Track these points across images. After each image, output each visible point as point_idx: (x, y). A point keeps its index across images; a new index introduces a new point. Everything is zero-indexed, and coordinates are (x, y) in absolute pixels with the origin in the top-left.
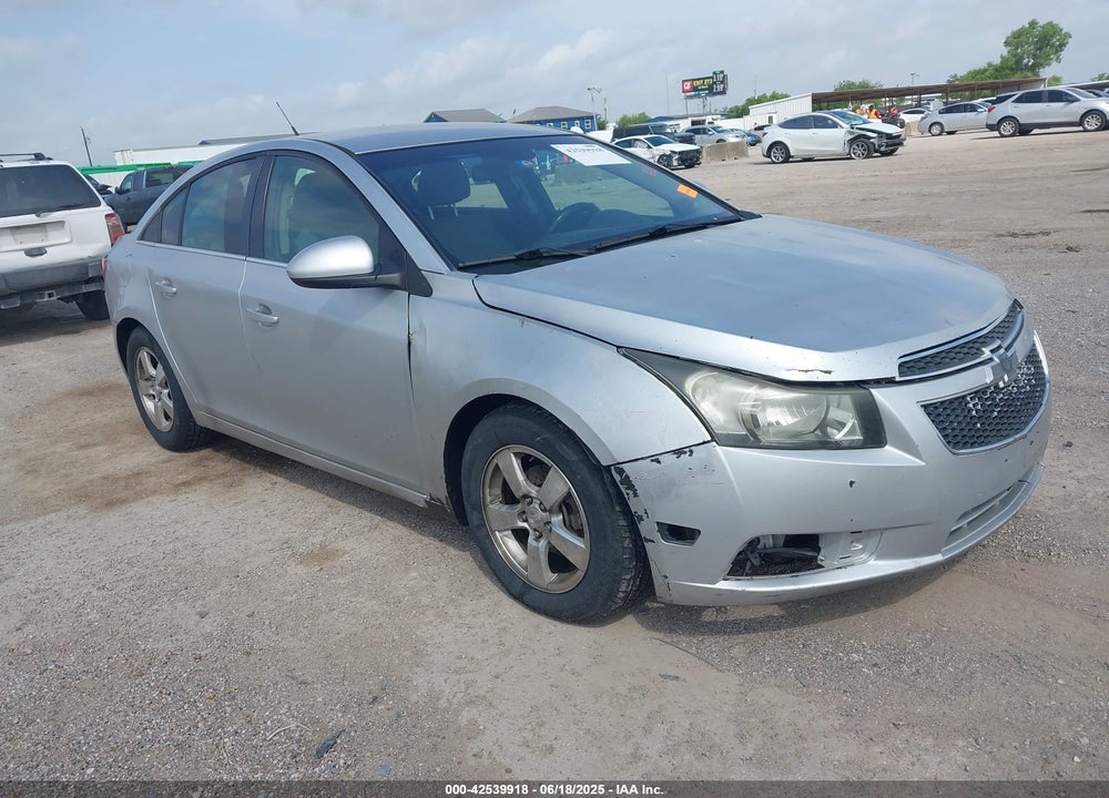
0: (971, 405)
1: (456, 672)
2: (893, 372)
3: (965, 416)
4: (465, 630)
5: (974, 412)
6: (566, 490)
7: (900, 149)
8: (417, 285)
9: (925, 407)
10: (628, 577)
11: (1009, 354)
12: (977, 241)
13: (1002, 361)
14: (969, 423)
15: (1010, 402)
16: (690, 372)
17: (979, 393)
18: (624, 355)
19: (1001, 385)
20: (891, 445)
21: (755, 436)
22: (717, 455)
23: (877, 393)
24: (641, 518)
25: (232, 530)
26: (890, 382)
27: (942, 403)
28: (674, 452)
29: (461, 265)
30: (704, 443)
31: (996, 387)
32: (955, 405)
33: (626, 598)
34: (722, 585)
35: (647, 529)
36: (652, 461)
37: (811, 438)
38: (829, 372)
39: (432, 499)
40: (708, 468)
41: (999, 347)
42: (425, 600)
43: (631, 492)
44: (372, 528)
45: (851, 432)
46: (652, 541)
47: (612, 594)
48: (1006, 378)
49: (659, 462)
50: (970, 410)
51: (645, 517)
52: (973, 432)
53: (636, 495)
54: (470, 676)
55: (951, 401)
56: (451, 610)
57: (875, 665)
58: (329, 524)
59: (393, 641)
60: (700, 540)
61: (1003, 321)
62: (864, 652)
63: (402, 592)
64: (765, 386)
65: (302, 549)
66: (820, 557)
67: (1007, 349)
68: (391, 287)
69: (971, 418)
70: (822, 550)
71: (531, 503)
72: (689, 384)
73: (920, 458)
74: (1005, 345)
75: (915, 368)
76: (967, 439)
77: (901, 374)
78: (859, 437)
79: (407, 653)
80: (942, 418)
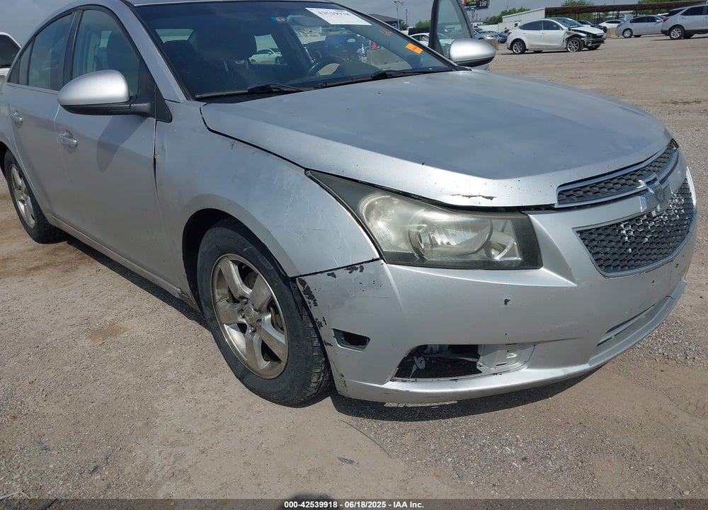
0: (624, 232)
1: (172, 445)
2: (552, 199)
3: (618, 242)
4: (192, 405)
5: (627, 238)
6: (269, 294)
7: (602, 46)
8: (162, 113)
9: (581, 232)
10: (318, 371)
11: (663, 187)
12: (650, 106)
13: (656, 193)
14: (621, 248)
15: (660, 230)
16: (366, 194)
17: (632, 221)
18: (310, 177)
19: (654, 214)
20: (546, 267)
21: (421, 256)
22: (384, 272)
23: (535, 219)
24: (320, 325)
25: (52, 307)
26: (548, 208)
27: (598, 229)
28: (347, 267)
29: (198, 96)
30: (373, 260)
31: (649, 215)
32: (608, 231)
33: (319, 387)
34: (390, 385)
35: (327, 334)
36: (328, 275)
37: (475, 258)
38: (491, 198)
39: (182, 292)
40: (377, 282)
41: (655, 180)
42: (171, 376)
43: (312, 302)
44: (153, 311)
45: (511, 254)
46: (330, 345)
47: (305, 384)
48: (659, 208)
49: (335, 276)
50: (623, 236)
51: (323, 323)
52: (624, 256)
53: (316, 304)
54: (180, 450)
55: (606, 228)
56: (188, 386)
57: (524, 459)
58: (124, 306)
59: (133, 412)
60: (369, 345)
61: (661, 157)
62: (517, 445)
63: (156, 367)
64: (432, 209)
65: (96, 325)
66: (479, 363)
67: (662, 182)
68: (143, 115)
69: (623, 244)
70: (481, 358)
71: (246, 303)
72: (364, 205)
73: (573, 280)
74: (660, 179)
75: (572, 197)
76: (618, 262)
77: (560, 201)
78: (518, 258)
79: (140, 424)
80: (595, 243)
